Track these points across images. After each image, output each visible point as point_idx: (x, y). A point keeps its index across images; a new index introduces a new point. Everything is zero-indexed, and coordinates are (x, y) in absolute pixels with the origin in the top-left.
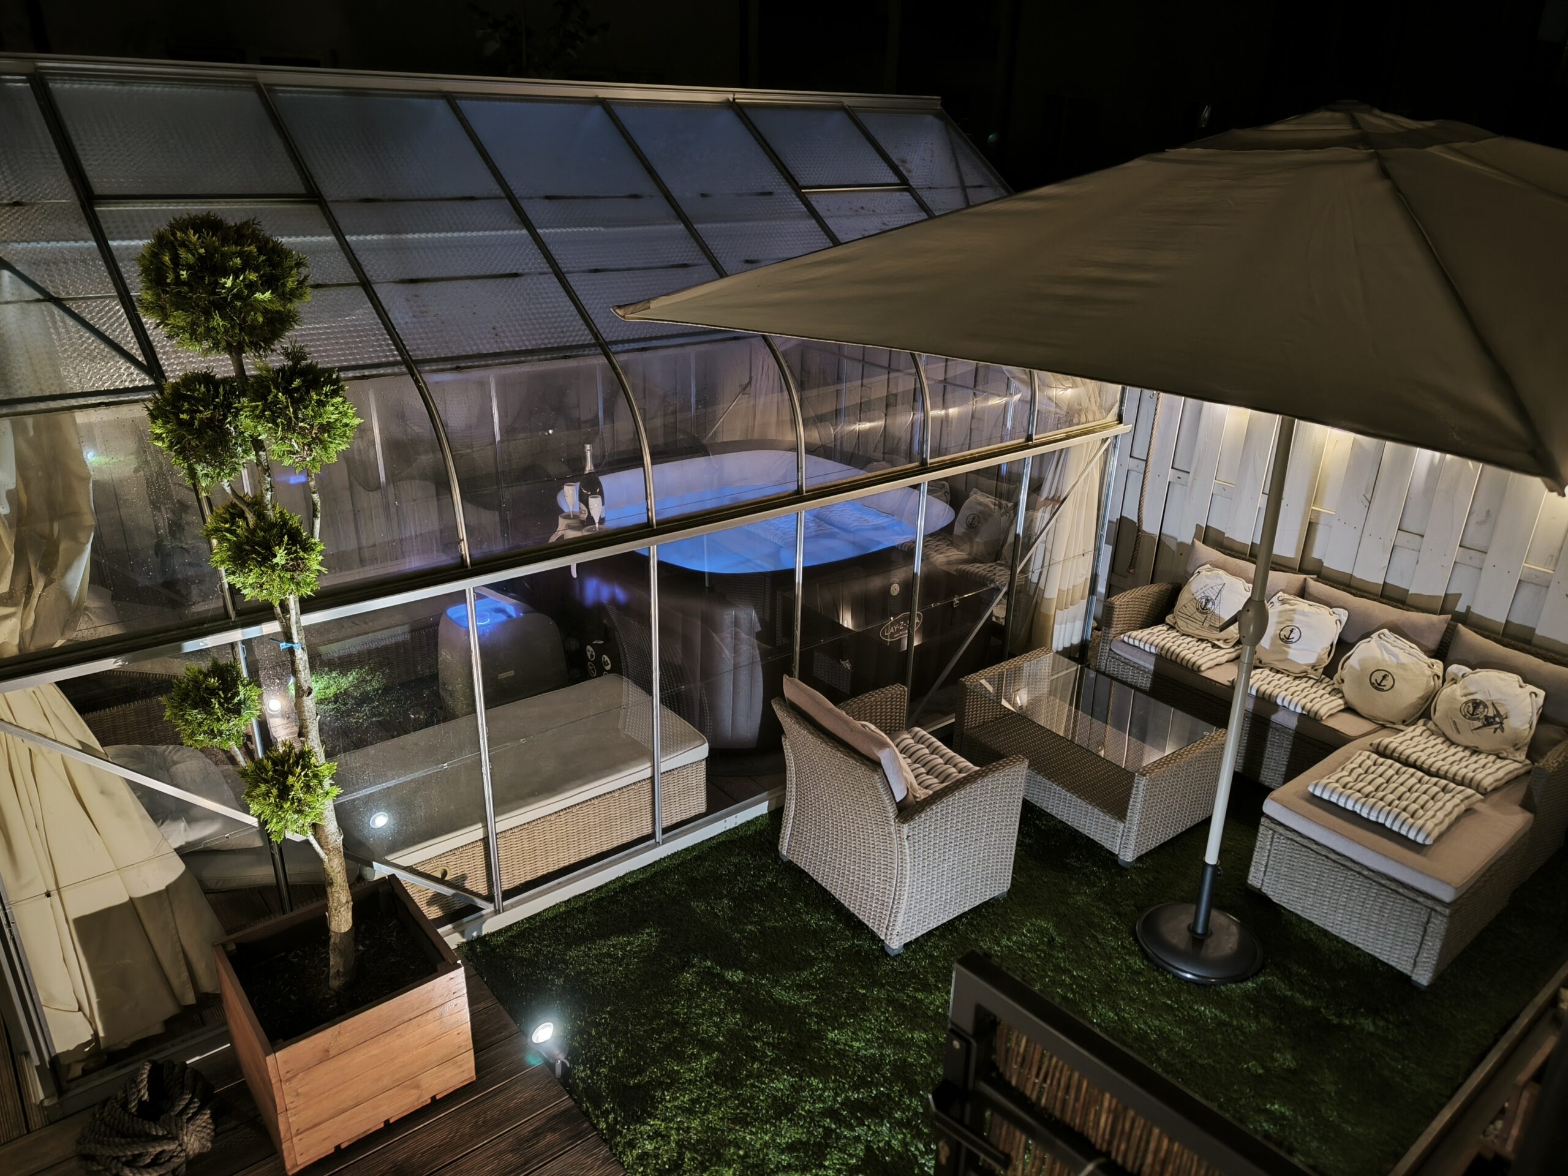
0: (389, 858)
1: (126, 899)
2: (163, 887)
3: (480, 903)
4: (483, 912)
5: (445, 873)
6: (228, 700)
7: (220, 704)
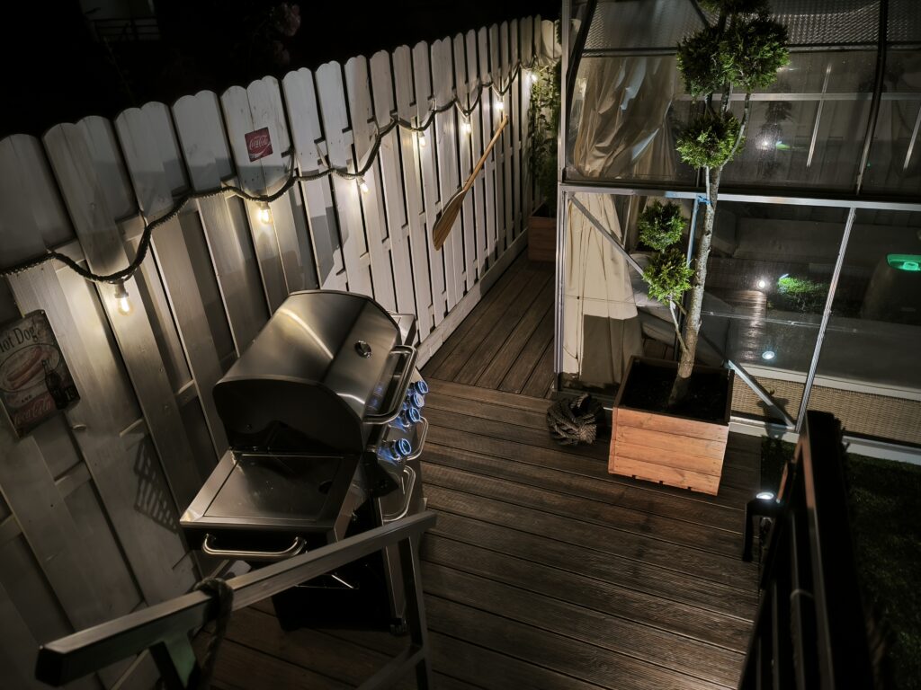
0: (741, 364)
1: (606, 316)
2: (623, 319)
3: (788, 421)
4: (788, 428)
5: (772, 393)
6: (664, 222)
7: (659, 223)
